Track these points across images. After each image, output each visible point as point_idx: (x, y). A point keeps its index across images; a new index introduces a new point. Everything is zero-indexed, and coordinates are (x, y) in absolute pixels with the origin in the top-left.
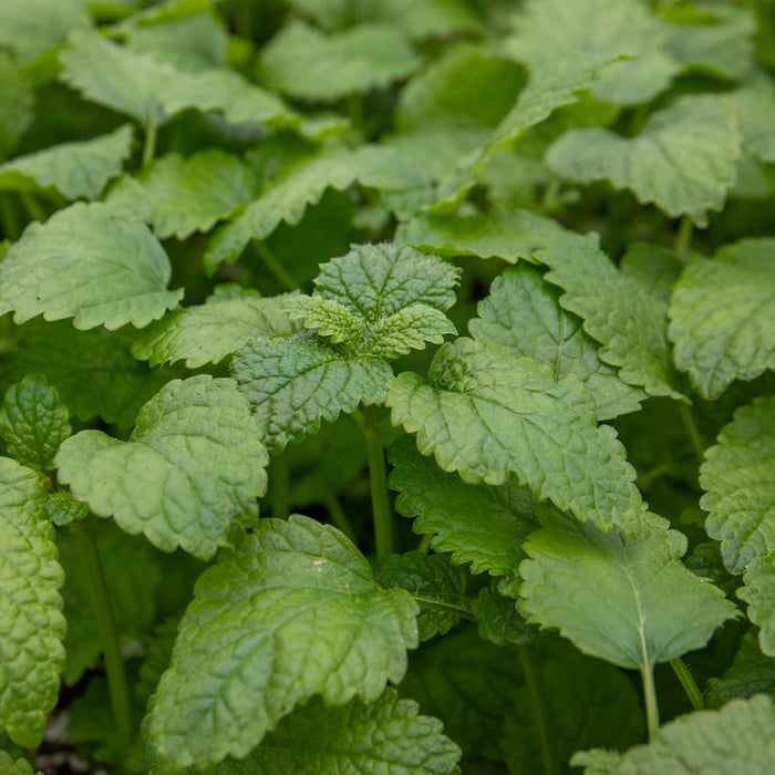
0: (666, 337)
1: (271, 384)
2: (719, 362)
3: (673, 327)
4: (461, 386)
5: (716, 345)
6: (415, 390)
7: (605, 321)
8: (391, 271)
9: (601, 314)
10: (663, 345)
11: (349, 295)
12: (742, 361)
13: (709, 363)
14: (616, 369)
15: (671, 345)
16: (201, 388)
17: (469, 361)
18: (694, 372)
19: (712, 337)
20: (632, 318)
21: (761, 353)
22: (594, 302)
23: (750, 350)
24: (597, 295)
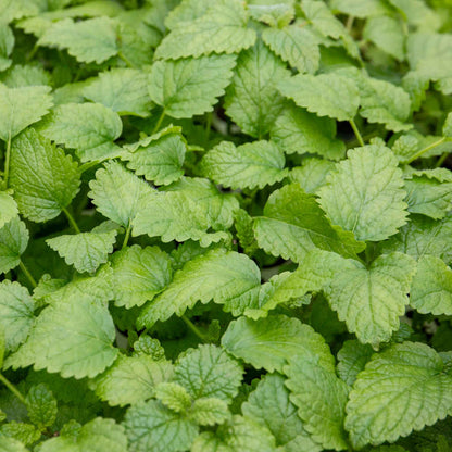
0: (344, 409)
1: (140, 432)
2: (364, 431)
3: (348, 404)
4: (229, 443)
5: (365, 421)
6: (206, 444)
7: (310, 408)
8: (211, 370)
9: (309, 404)
10: (342, 414)
11: (189, 380)
12: (375, 434)
13: (359, 430)
14: (310, 434)
15: (346, 414)
16: (109, 427)
17: (236, 428)
18: (352, 433)
19: (364, 415)
20: (326, 404)
21: (385, 431)
22: (306, 397)
23: (380, 429)
24: (310, 393)
